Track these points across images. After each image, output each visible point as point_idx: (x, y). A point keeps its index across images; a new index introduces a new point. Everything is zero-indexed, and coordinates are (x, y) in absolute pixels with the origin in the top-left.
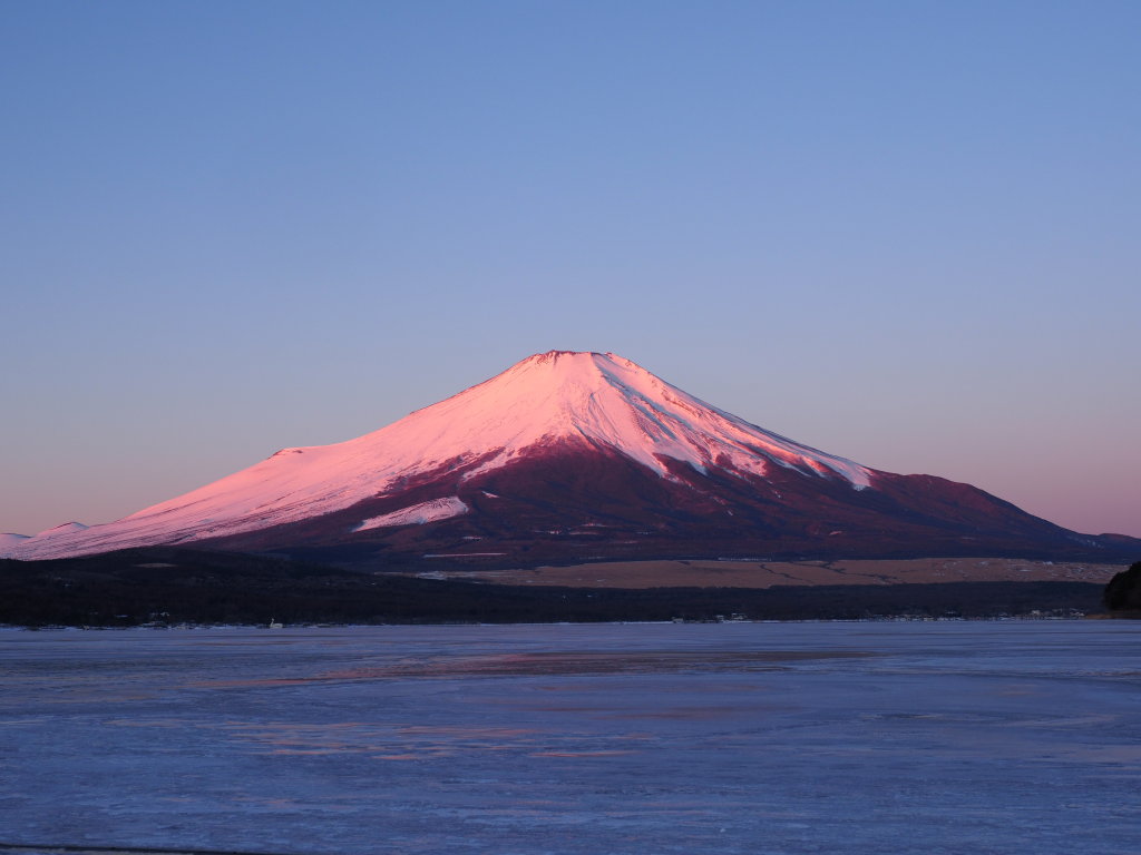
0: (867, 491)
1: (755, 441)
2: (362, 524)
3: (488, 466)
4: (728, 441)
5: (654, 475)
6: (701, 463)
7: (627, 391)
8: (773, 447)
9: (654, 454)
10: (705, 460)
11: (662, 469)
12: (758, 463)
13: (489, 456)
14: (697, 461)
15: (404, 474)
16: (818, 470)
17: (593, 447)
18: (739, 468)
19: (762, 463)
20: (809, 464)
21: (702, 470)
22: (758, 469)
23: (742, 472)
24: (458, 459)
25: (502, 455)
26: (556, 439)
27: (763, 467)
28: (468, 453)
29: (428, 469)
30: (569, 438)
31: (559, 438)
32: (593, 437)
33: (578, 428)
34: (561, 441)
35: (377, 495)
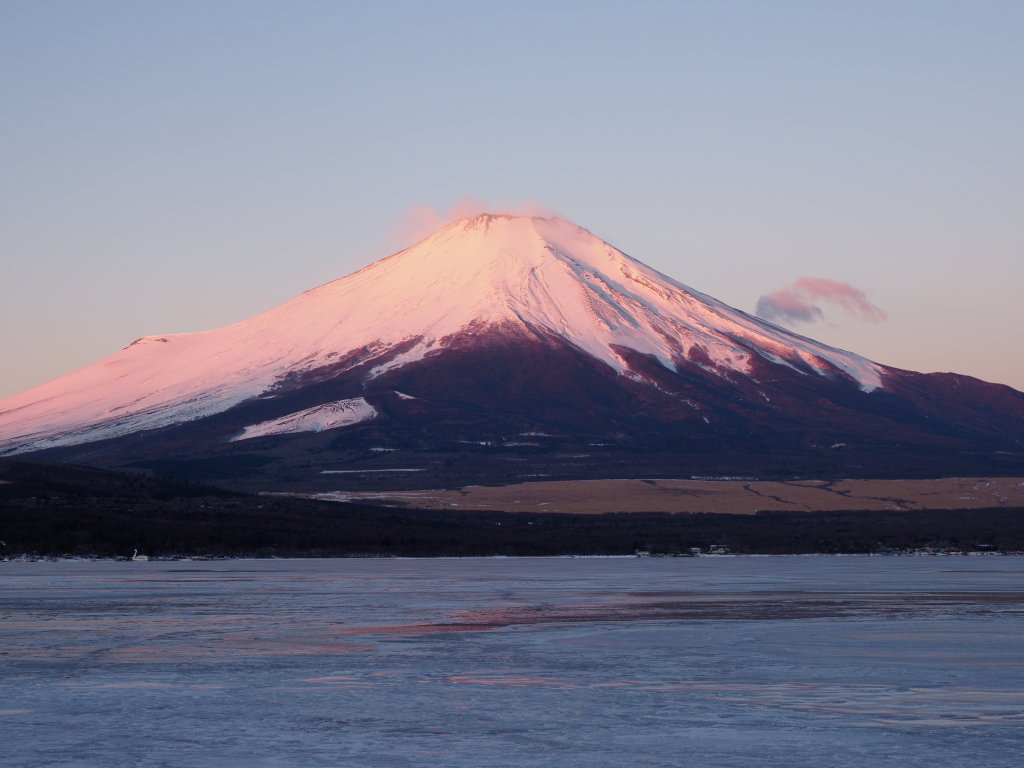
0: (878, 393)
1: (738, 329)
2: (243, 431)
3: (401, 360)
4: (705, 330)
5: (611, 371)
6: (670, 357)
7: (577, 267)
8: (761, 337)
9: (612, 346)
10: (675, 353)
11: (620, 365)
12: (742, 357)
13: (404, 347)
14: (665, 356)
15: (297, 368)
16: (816, 367)
17: (533, 337)
18: (718, 363)
19: (747, 357)
20: (806, 360)
21: (671, 365)
22: (742, 365)
23: (721, 369)
24: (364, 351)
25: (420, 345)
26: (488, 326)
27: (748, 363)
28: (377, 343)
29: (327, 363)
30: (503, 325)
31: (492, 325)
32: (533, 322)
33: (515, 311)
34: (494, 328)
35: (261, 396)
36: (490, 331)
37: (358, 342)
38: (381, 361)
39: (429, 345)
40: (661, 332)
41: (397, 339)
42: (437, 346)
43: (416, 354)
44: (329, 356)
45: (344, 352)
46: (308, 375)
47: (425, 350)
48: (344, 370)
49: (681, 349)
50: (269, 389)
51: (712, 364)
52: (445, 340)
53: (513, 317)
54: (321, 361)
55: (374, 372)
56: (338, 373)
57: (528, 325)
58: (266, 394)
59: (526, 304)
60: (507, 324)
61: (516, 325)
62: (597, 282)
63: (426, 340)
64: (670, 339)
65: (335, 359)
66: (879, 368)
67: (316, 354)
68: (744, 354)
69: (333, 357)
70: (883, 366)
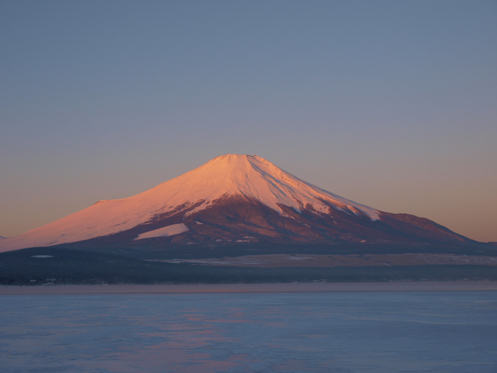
1: (324, 197)
2: (138, 236)
3: (197, 209)
4: (312, 197)
5: (276, 213)
6: (299, 208)
7: (264, 174)
8: (332, 200)
9: (276, 204)
10: (300, 206)
11: (280, 210)
12: (326, 208)
13: (198, 204)
14: (297, 207)
15: (158, 213)
16: (354, 211)
17: (247, 200)
18: (317, 210)
19: (328, 208)
20: (350, 209)
21: (299, 211)
22: (326, 211)
23: (318, 212)
24: (183, 206)
25: (204, 204)
26: (230, 196)
27: (329, 210)
28: (188, 203)
29: (169, 210)
30: (236, 196)
31: (231, 196)
32: (247, 195)
33: (240, 191)
34: (232, 197)
35: (145, 223)
36: (230, 198)
37: (180, 203)
38: (190, 209)
39: (208, 203)
40: (295, 198)
41: (195, 201)
42: (210, 204)
43: (203, 207)
44: (170, 208)
45: (175, 207)
46: (162, 215)
47: (206, 205)
48: (175, 213)
49: (303, 204)
50: (147, 221)
51: (315, 210)
52: (214, 201)
53: (239, 193)
54: (167, 210)
55: (187, 213)
56: (173, 214)
57: (245, 196)
58: (146, 222)
59: (245, 188)
60: (237, 196)
61: (241, 196)
62: (271, 179)
63: (206, 202)
64: (299, 201)
65: (172, 209)
66: (377, 212)
67: (165, 207)
68: (327, 206)
69: (171, 208)
70: (379, 211)
